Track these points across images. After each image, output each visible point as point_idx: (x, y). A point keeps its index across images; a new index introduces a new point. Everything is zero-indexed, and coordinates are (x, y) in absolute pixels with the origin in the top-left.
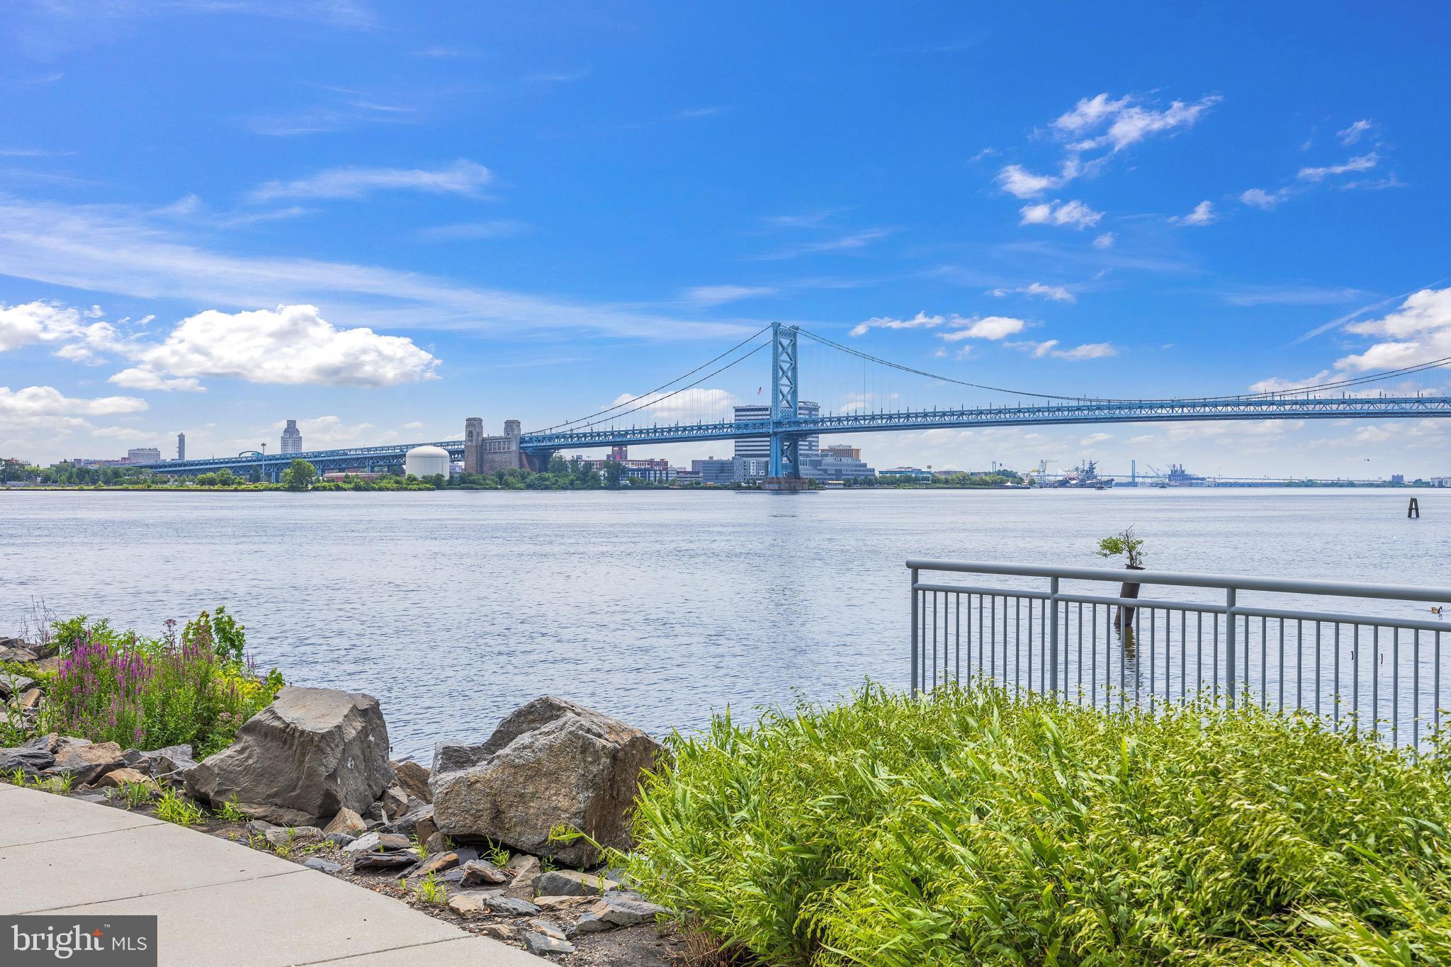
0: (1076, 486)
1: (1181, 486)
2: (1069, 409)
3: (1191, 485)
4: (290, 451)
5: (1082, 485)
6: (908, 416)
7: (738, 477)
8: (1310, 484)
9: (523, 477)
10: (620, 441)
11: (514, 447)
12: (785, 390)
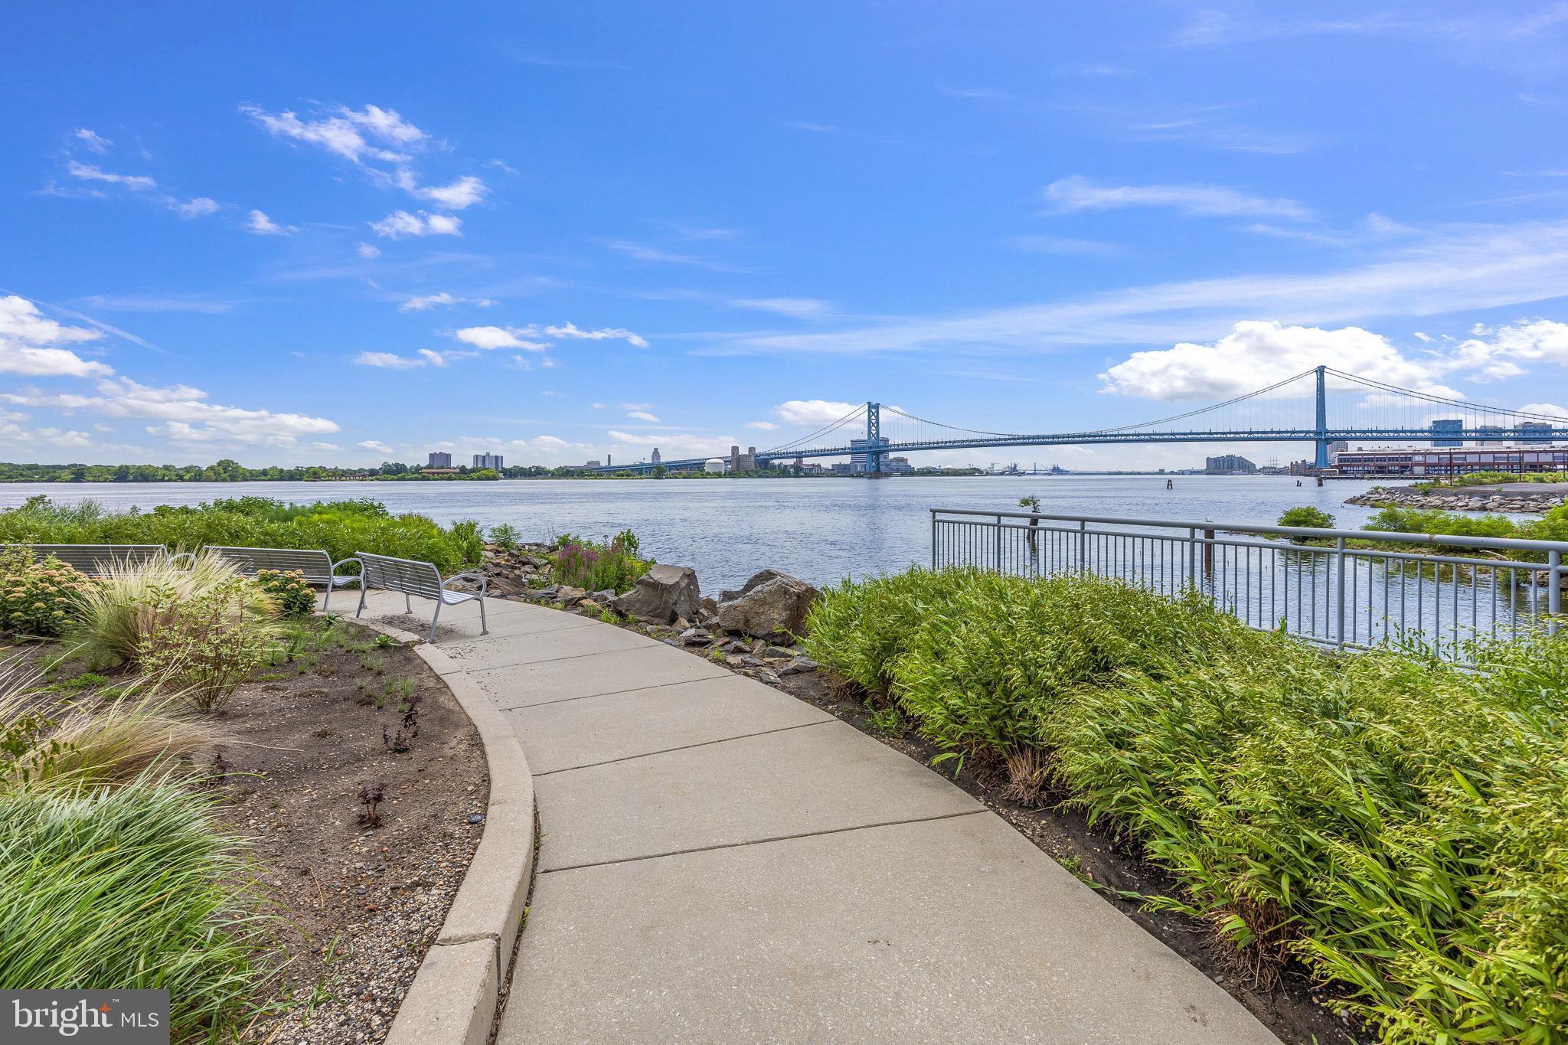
1: (1060, 474)
2: (1004, 439)
3: (1062, 474)
4: (656, 461)
5: (1011, 474)
6: (930, 443)
7: (852, 471)
9: (757, 472)
10: (800, 456)
11: (753, 459)
12: (874, 432)
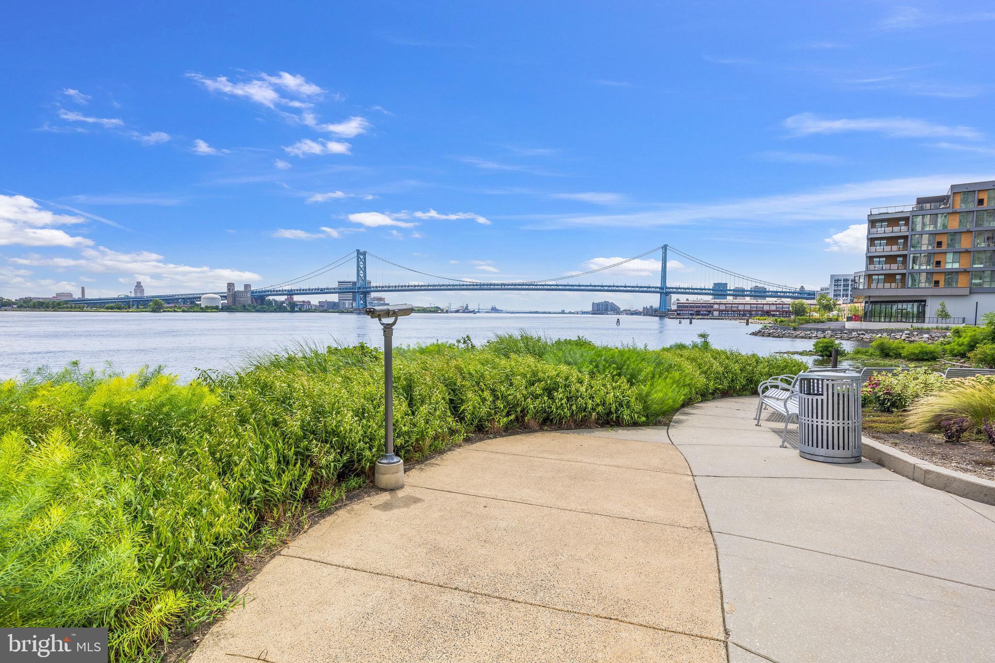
0: (462, 312)
1: (495, 312)
3: (498, 312)
5: (464, 312)
7: (341, 308)
8: (537, 312)
9: (254, 307)
10: (291, 293)
11: (249, 295)
12: (362, 275)
